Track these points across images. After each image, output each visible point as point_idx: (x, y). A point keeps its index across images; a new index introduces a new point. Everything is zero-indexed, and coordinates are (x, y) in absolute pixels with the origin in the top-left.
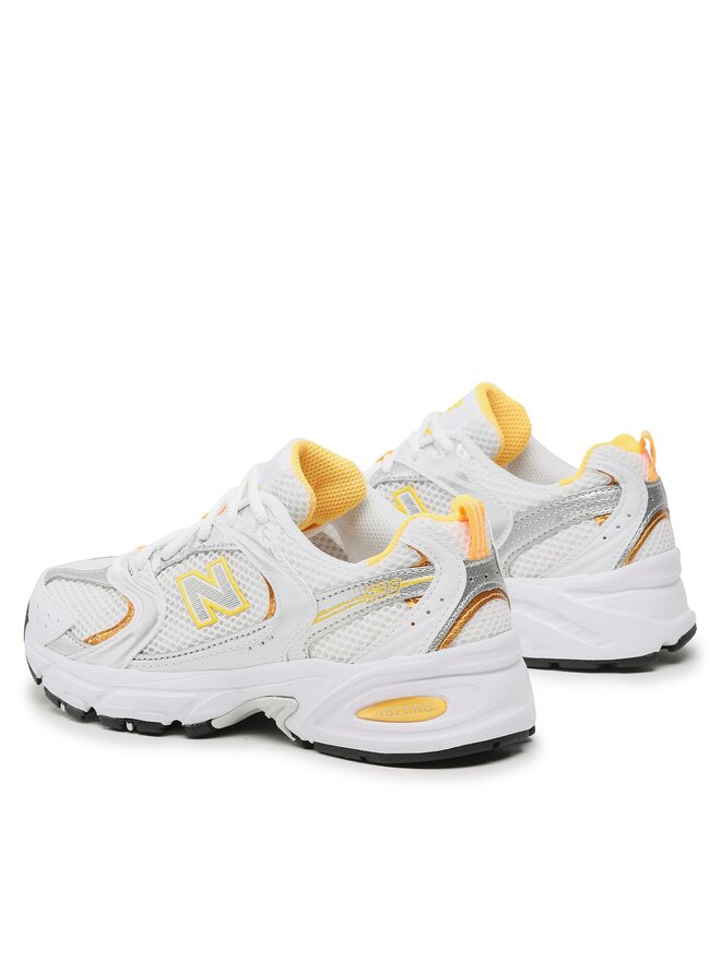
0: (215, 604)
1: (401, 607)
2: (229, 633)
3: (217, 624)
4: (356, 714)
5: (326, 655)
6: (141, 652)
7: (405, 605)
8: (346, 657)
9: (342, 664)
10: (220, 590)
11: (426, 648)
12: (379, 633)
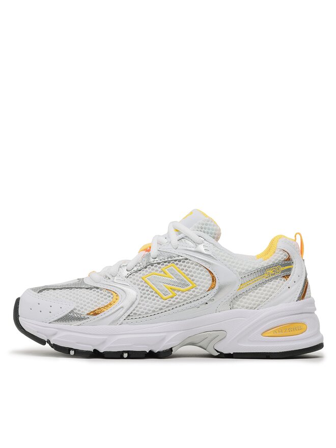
0: (173, 287)
1: (281, 280)
2: (185, 300)
3: (177, 296)
4: (262, 335)
5: (243, 307)
6: (129, 315)
7: (283, 279)
8: (255, 306)
9: (252, 310)
10: (175, 280)
11: (296, 299)
12: (273, 292)
